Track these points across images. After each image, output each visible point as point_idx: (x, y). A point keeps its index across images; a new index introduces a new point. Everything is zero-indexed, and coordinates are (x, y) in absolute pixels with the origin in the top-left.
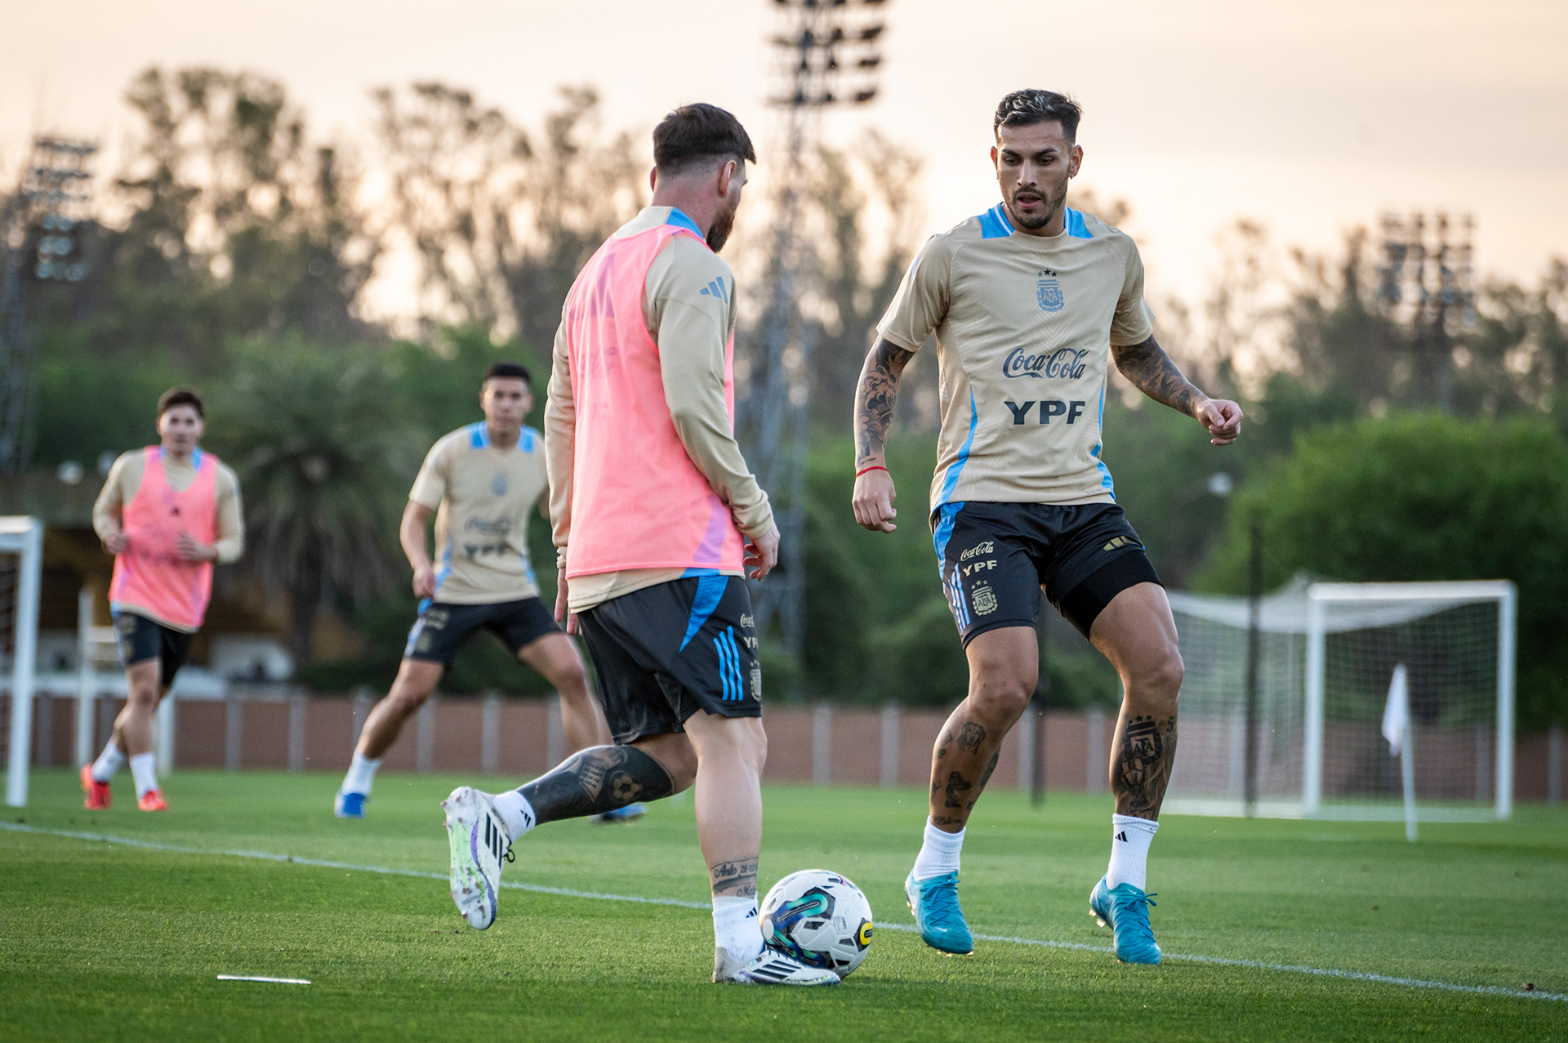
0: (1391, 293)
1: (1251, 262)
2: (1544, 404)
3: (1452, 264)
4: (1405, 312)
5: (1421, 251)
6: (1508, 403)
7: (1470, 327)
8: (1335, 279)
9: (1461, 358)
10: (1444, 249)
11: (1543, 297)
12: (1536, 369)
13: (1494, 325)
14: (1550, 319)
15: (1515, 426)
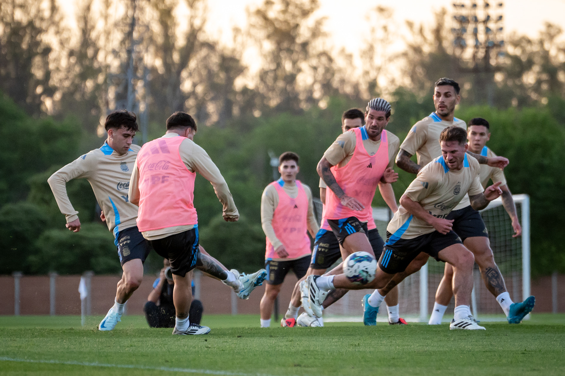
0: (460, 43)
1: (385, 28)
2: (544, 101)
3: (492, 25)
4: (468, 54)
5: (476, 20)
6: (524, 101)
7: (502, 60)
8: (430, 37)
9: (499, 77)
10: (488, 19)
11: (541, 43)
12: (539, 82)
13: (516, 59)
14: (546, 56)
15: (528, 112)
